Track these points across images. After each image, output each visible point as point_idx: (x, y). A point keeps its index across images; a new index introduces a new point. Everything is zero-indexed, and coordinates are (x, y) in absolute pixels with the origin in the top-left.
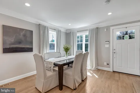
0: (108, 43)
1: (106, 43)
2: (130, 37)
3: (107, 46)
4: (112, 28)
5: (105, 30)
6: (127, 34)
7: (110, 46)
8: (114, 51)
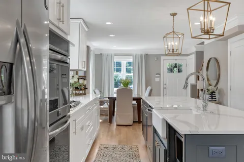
0: (159, 76)
1: (157, 76)
2: (179, 71)
3: (157, 80)
4: (162, 58)
5: (156, 59)
6: (176, 67)
7: (160, 80)
8: (165, 86)
